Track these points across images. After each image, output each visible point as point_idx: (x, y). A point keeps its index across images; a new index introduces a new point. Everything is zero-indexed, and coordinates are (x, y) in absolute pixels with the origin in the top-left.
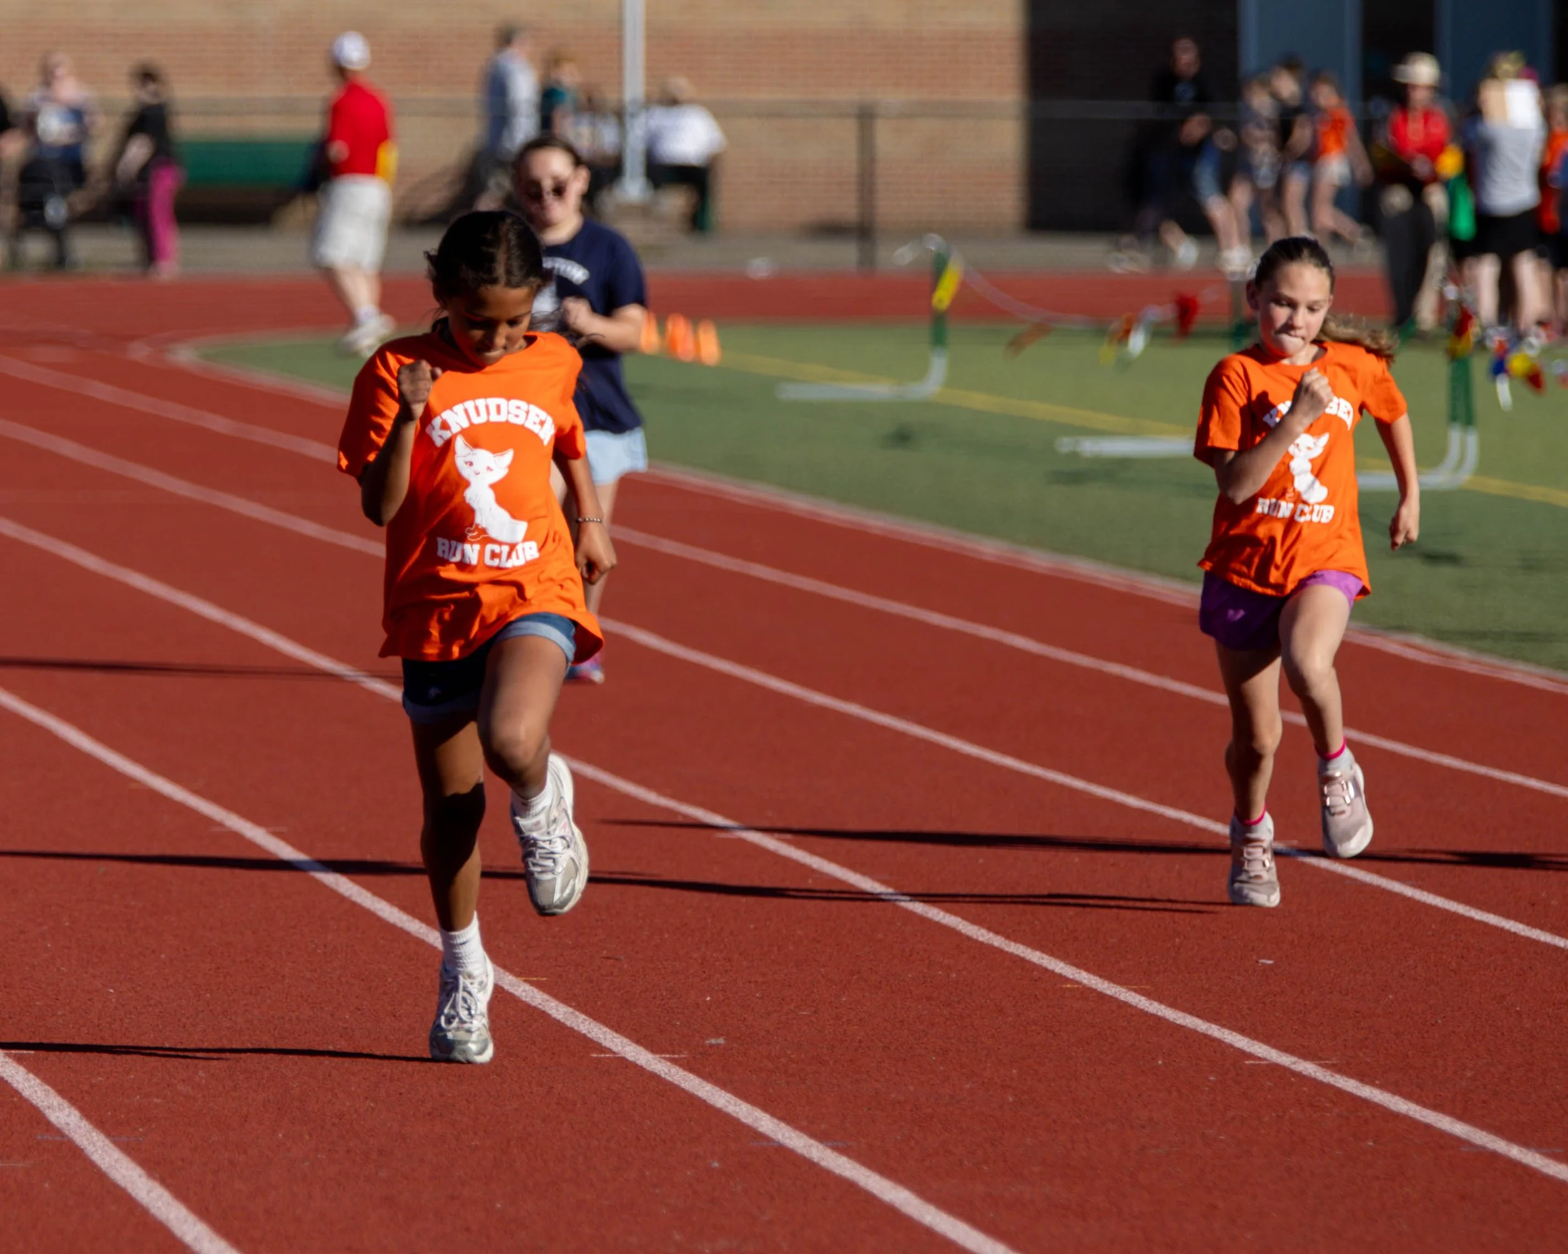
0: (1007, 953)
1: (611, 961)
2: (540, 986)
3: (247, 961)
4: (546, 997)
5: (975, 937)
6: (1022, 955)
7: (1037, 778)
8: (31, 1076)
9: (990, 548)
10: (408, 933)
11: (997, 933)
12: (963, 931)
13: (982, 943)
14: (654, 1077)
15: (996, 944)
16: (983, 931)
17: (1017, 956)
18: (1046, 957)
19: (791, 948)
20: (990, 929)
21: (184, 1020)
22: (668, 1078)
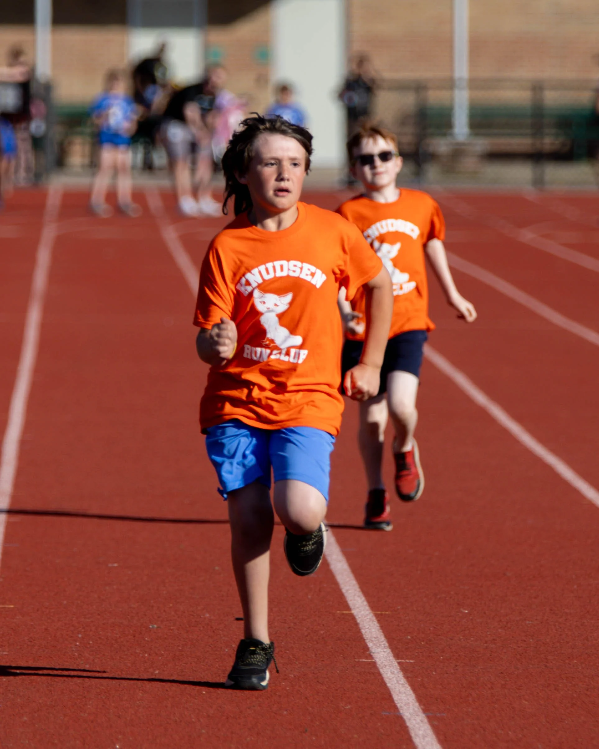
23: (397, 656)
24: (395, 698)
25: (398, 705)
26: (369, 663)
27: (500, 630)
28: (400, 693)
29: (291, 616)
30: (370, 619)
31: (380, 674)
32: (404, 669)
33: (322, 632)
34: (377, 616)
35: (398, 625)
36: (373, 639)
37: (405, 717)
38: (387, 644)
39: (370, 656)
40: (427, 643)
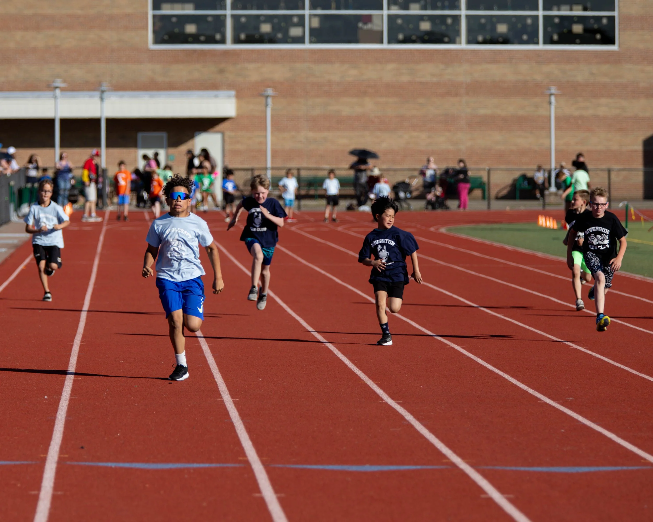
0: (640, 376)
1: (544, 379)
2: (526, 385)
3: (455, 379)
4: (528, 387)
5: (632, 372)
6: (643, 377)
7: (648, 333)
8: (401, 408)
9: (638, 277)
10: (494, 372)
11: (637, 371)
12: (629, 371)
13: (634, 374)
14: (553, 407)
15: (637, 374)
16: (634, 371)
17: (642, 377)
18: (649, 377)
19: (588, 375)
20: (636, 370)
21: (439, 394)
22: (557, 407)
23: (232, 397)
24: (231, 414)
25: (231, 417)
26: (221, 401)
27: (274, 387)
28: (232, 412)
29: (191, 382)
30: (222, 383)
31: (225, 405)
32: (235, 403)
33: (203, 388)
34: (225, 381)
35: (233, 385)
36: (223, 391)
37: (234, 422)
38: (228, 393)
39: (221, 398)
40: (244, 392)
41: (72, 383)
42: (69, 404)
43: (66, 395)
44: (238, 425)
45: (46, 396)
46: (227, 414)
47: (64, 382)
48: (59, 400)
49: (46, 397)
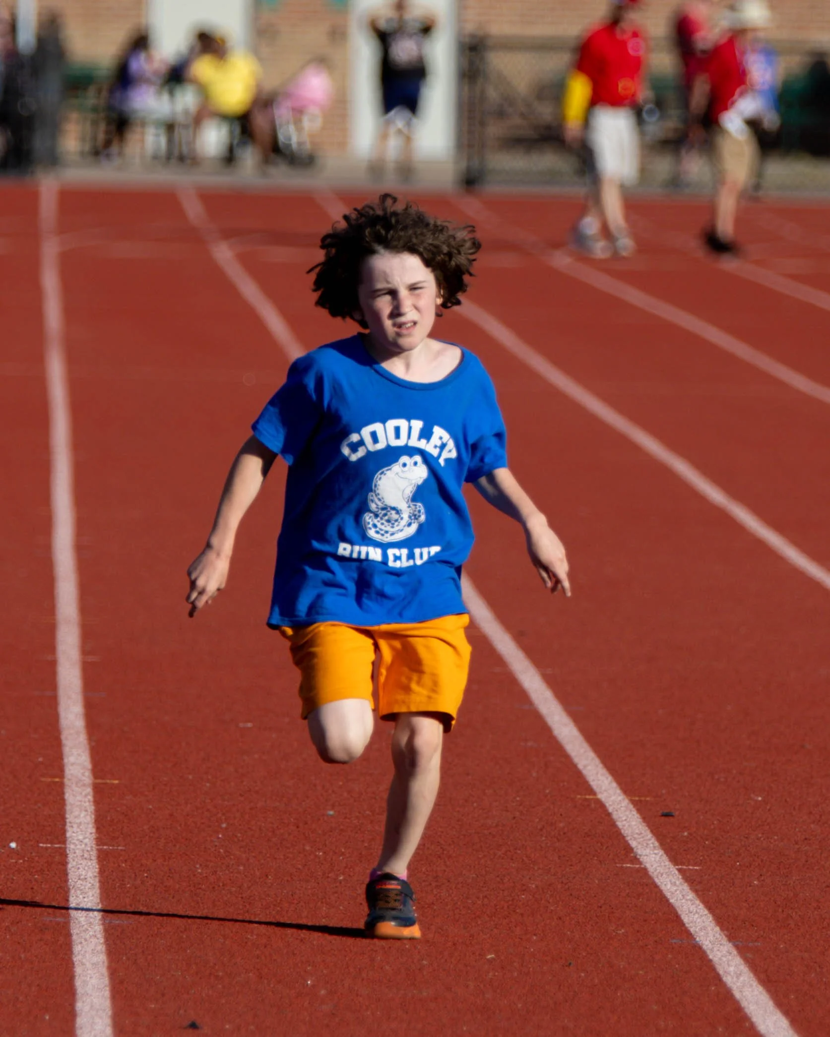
23: (674, 860)
24: (685, 919)
25: (692, 930)
26: (638, 870)
27: (812, 826)
28: (690, 912)
29: (513, 802)
30: (626, 807)
31: (656, 886)
32: (690, 879)
33: (561, 825)
34: (634, 803)
36: (636, 836)
37: (705, 947)
38: (657, 844)
39: (636, 860)
40: (713, 843)
41: (90, 798)
42: (102, 872)
43: (81, 837)
44: (724, 959)
45: (12, 841)
46: (673, 918)
47: (63, 793)
48: (63, 855)
49: (13, 845)
